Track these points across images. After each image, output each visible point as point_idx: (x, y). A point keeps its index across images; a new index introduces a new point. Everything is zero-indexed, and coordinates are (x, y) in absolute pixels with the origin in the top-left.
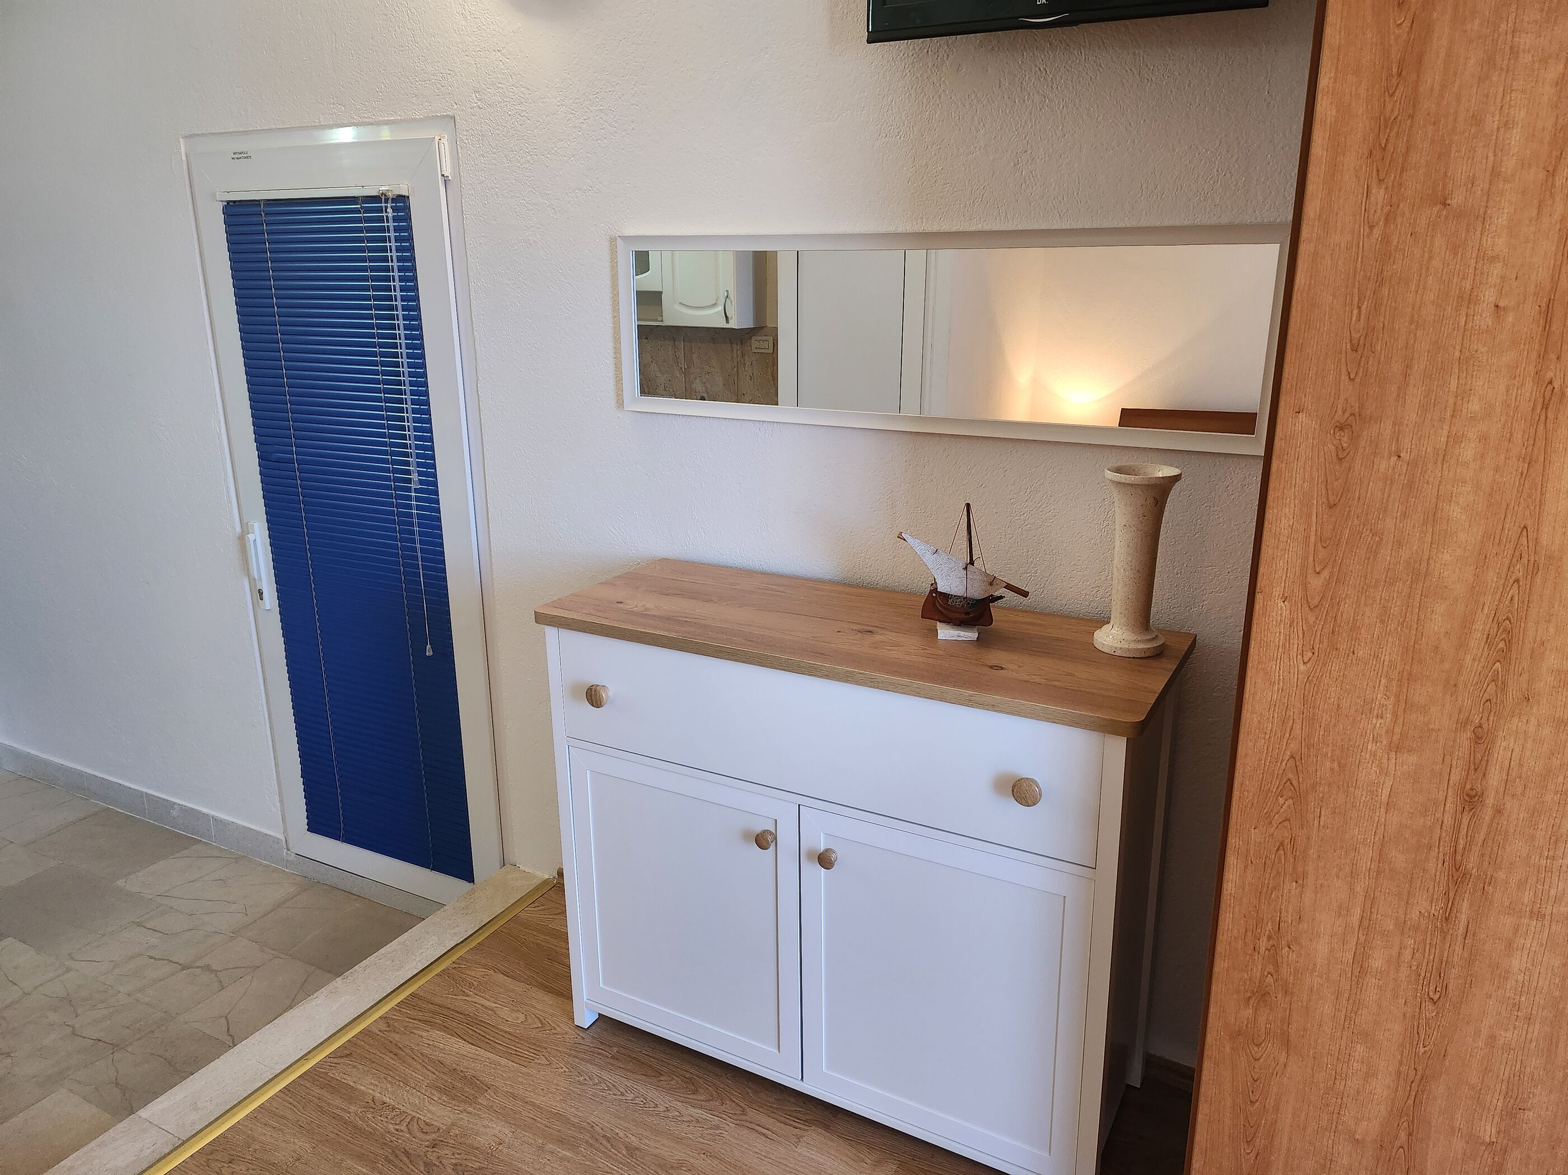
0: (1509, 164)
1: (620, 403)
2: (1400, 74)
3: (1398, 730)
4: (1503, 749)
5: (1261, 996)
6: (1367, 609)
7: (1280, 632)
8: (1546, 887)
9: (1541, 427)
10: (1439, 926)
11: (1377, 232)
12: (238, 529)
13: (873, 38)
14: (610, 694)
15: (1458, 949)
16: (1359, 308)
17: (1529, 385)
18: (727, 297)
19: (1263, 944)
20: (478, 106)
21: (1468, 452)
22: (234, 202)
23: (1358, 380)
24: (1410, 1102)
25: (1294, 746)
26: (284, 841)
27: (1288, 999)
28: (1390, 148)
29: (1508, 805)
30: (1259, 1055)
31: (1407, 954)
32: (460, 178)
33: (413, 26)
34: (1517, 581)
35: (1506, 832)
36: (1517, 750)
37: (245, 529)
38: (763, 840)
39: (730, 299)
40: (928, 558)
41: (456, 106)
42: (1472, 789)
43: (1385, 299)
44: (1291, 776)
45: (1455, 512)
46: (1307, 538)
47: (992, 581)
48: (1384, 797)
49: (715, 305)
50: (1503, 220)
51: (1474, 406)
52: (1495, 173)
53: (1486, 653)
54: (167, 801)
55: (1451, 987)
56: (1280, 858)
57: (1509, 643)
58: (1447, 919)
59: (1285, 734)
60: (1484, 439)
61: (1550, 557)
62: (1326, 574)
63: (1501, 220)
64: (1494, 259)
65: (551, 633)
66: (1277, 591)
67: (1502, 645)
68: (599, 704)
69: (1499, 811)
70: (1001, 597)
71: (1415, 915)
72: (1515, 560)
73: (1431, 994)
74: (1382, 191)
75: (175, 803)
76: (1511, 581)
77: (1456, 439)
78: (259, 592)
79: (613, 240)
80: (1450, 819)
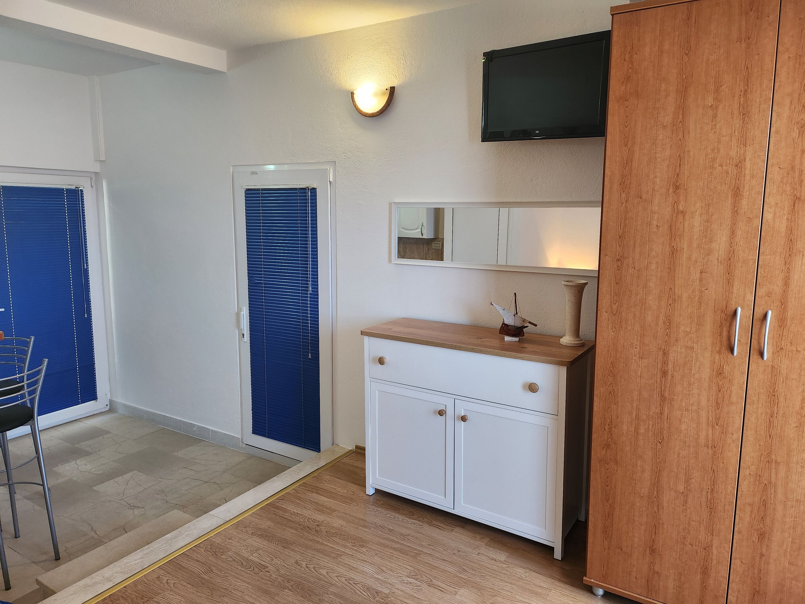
0: (657, 187)
1: (390, 261)
2: (627, 163)
3: (641, 352)
4: (672, 356)
5: (607, 446)
6: (630, 314)
7: (605, 323)
8: (689, 401)
9: (672, 259)
10: (659, 416)
11: (624, 205)
12: (236, 310)
13: (483, 140)
14: (387, 360)
15: (665, 423)
16: (620, 226)
17: (668, 247)
18: (422, 225)
19: (607, 427)
20: (344, 158)
21: (653, 267)
22: (249, 189)
23: (622, 246)
24: (656, 480)
25: (612, 359)
26: (241, 439)
27: (616, 446)
28: (626, 183)
29: (675, 374)
30: (608, 468)
31: (651, 426)
32: (336, 182)
33: (323, 131)
34: (670, 304)
35: (676, 383)
36: (676, 357)
37: (240, 310)
38: (441, 413)
39: (424, 227)
40: (501, 311)
41: (336, 158)
42: (664, 370)
43: (627, 224)
44: (612, 369)
45: (651, 284)
46: (611, 293)
47: (524, 320)
48: (639, 374)
49: (417, 229)
50: (657, 202)
51: (654, 254)
52: (653, 190)
53: (664, 326)
54: (192, 424)
55: (665, 437)
56: (610, 397)
57: (670, 323)
58: (661, 414)
59: (609, 355)
60: (657, 263)
61: (679, 297)
62: (617, 304)
63: (656, 202)
64: (655, 213)
65: (366, 339)
66: (604, 310)
67: (668, 324)
68: (383, 363)
69: (673, 377)
70: (527, 327)
71: (651, 413)
72: (669, 298)
73: (659, 441)
74: (624, 194)
75: (195, 425)
76: (669, 305)
77: (650, 263)
78: (243, 335)
79: (390, 204)
80: (659, 380)
